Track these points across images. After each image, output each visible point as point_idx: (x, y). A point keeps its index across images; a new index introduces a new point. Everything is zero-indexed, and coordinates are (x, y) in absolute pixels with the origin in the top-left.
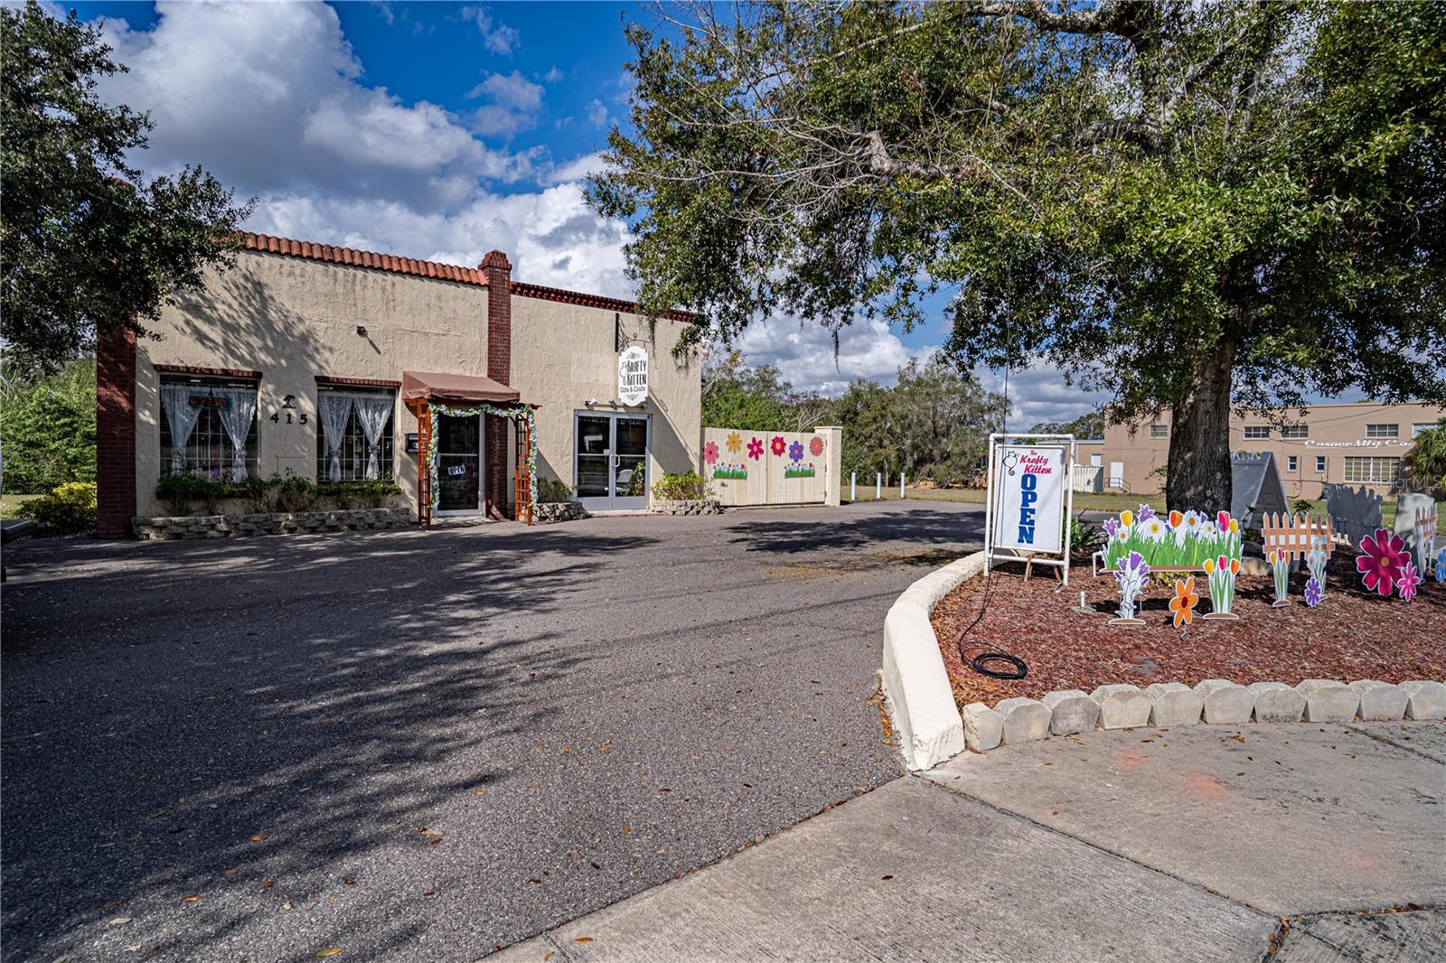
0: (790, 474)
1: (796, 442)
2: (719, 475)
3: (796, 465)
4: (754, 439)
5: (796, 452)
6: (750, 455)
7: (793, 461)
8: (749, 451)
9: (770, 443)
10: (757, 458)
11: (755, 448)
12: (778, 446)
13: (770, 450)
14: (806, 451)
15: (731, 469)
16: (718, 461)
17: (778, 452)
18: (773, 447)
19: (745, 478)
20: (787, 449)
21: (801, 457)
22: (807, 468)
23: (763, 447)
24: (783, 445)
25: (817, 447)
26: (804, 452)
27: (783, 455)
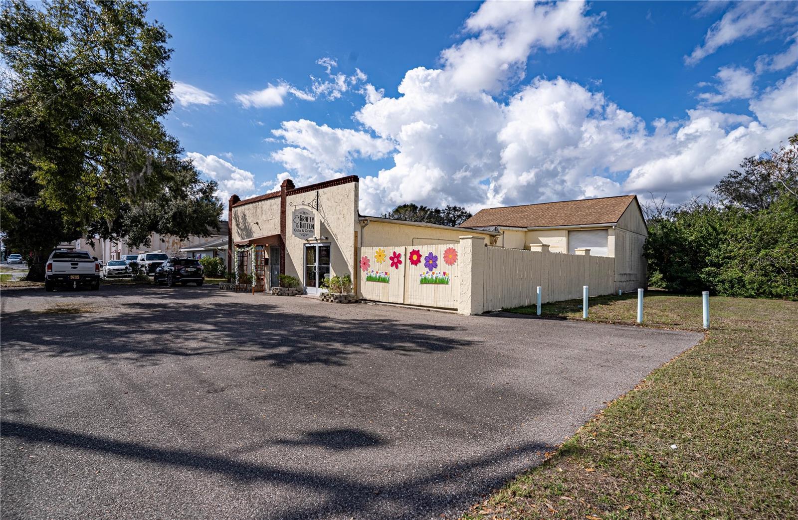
0: (424, 281)
1: (431, 254)
2: (370, 279)
3: (431, 273)
4: (394, 253)
5: (431, 262)
6: (392, 265)
7: (427, 269)
8: (391, 262)
9: (408, 255)
10: (397, 267)
11: (396, 260)
12: (415, 257)
13: (408, 261)
14: (441, 262)
15: (378, 275)
16: (370, 269)
17: (415, 263)
18: (411, 258)
19: (388, 282)
20: (423, 260)
21: (436, 266)
22: (441, 276)
23: (402, 259)
24: (419, 256)
25: (451, 257)
26: (438, 262)
27: (419, 265)
